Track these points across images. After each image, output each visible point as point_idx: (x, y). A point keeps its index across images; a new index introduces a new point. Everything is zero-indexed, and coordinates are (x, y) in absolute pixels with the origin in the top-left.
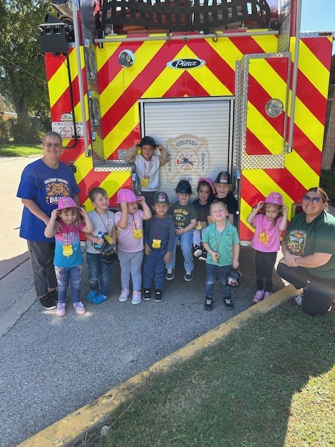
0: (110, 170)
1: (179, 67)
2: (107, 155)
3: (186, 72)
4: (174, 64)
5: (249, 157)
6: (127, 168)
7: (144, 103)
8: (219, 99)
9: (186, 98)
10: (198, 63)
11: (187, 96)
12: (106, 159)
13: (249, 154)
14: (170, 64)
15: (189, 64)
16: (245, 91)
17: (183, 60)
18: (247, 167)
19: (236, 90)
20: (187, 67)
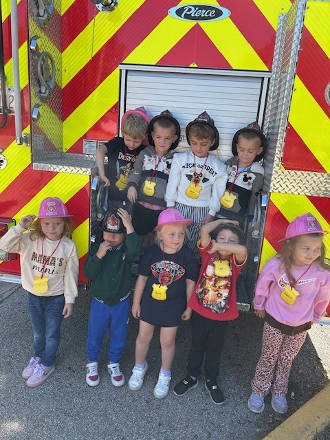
0: (58, 170)
1: (188, 17)
2: (67, 145)
3: (197, 26)
4: (179, 12)
5: (286, 172)
6: (84, 169)
7: (127, 71)
8: (246, 76)
9: (193, 68)
10: (218, 13)
11: (195, 66)
12: (65, 151)
13: (286, 169)
14: (173, 11)
15: (203, 13)
16: (293, 59)
17: (195, 7)
18: (280, 189)
19: (275, 63)
20: (200, 18)
